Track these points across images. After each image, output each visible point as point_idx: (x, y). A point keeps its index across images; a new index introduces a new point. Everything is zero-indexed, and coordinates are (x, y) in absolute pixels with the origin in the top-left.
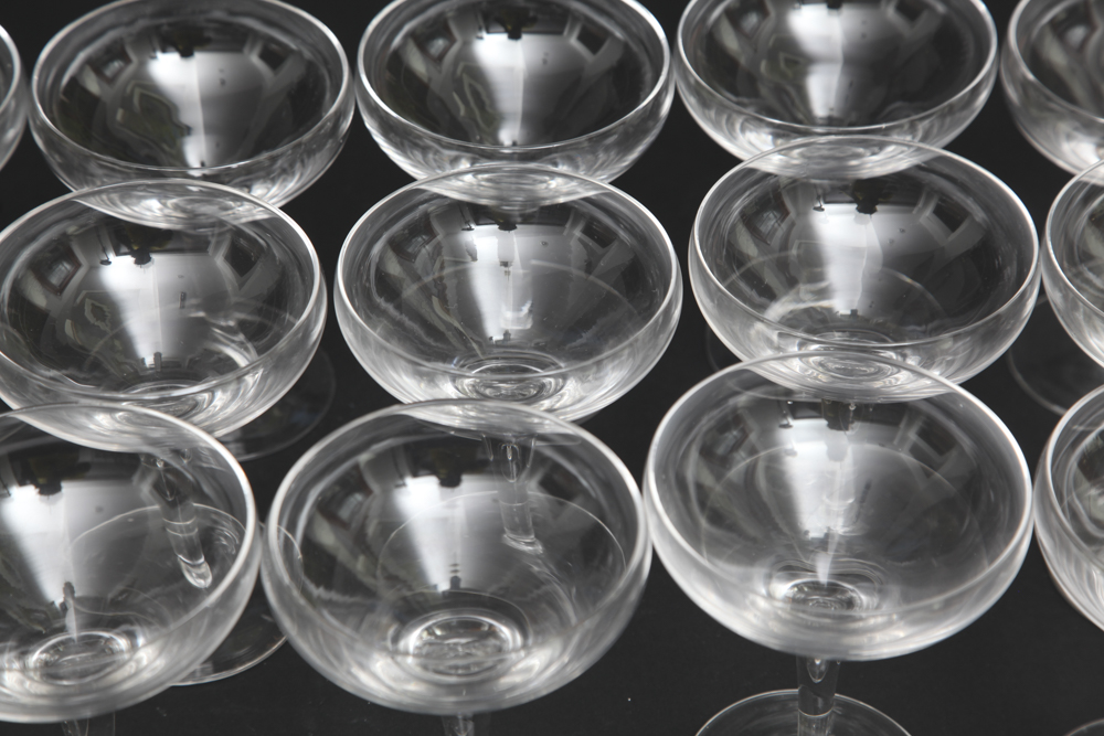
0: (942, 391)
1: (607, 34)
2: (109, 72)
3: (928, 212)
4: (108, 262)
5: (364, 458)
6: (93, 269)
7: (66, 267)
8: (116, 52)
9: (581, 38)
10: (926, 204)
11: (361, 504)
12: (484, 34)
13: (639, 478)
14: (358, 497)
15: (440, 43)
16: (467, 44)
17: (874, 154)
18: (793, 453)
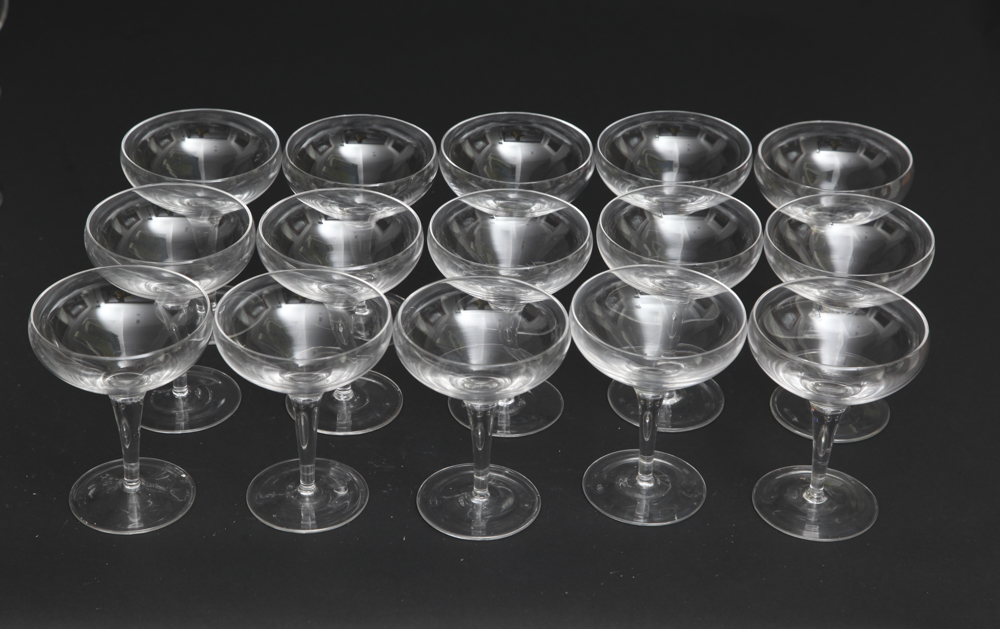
0: (724, 291)
1: (562, 142)
2: (320, 150)
3: (712, 220)
4: (321, 223)
5: (443, 297)
6: (314, 225)
7: (302, 223)
8: (325, 141)
9: (549, 144)
10: (710, 216)
11: (440, 318)
12: (502, 141)
13: (568, 309)
14: (439, 315)
15: (481, 144)
16: (494, 145)
17: (693, 201)
18: (639, 307)
